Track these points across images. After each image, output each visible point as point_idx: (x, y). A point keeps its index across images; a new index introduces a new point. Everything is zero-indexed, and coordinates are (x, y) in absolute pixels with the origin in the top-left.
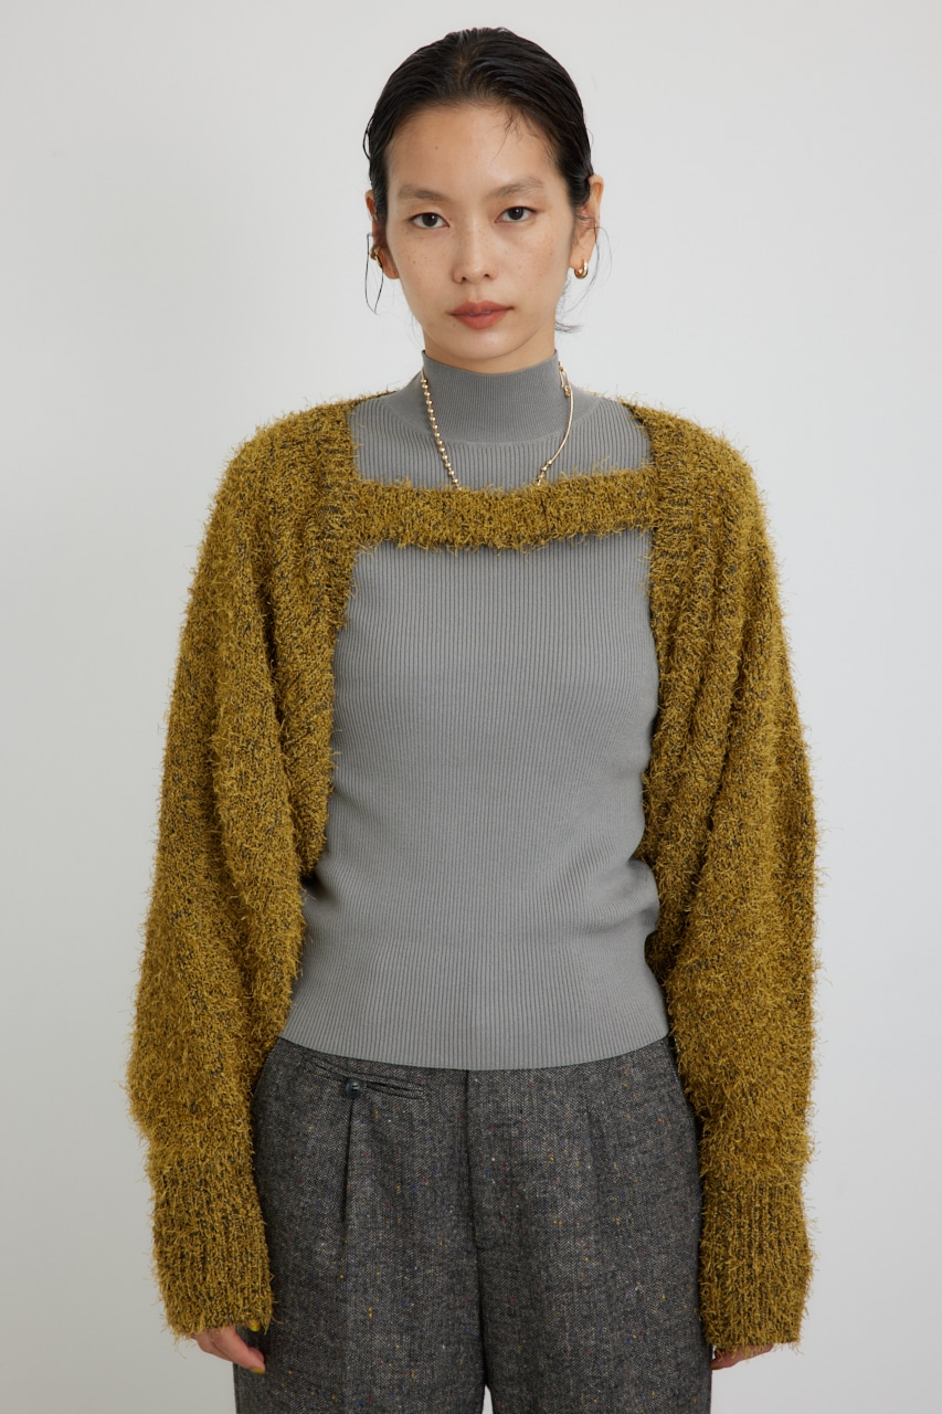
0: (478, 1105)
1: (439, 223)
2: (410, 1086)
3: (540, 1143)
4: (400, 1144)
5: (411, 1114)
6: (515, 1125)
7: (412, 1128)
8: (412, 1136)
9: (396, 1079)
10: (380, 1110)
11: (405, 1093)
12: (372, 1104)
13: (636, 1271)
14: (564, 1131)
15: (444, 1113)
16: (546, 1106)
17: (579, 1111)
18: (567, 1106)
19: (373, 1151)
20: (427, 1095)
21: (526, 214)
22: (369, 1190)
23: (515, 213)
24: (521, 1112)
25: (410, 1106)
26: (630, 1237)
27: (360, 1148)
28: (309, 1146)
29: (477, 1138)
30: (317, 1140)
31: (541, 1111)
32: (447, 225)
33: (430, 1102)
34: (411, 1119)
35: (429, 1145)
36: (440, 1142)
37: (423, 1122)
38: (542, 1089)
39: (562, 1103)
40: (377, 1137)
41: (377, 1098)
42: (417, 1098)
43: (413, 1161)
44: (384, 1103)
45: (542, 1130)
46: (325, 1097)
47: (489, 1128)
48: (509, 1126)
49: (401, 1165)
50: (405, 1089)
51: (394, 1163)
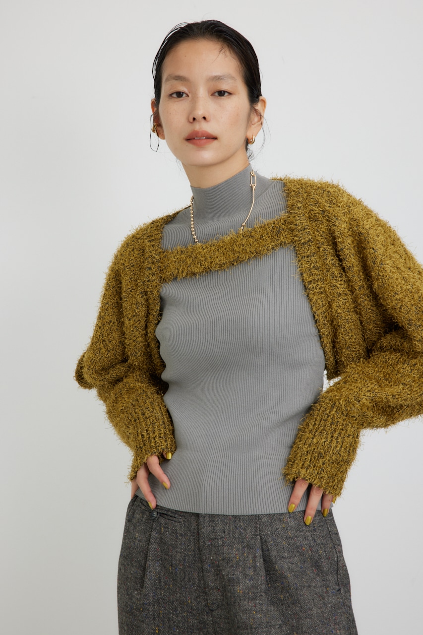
0: (204, 528)
1: (184, 95)
2: (176, 516)
3: (232, 549)
4: (172, 545)
5: (176, 530)
6: (221, 538)
7: (177, 537)
8: (176, 541)
9: (171, 512)
10: (164, 527)
11: (174, 519)
12: (161, 524)
13: (293, 626)
14: (245, 544)
15: (190, 531)
16: (237, 531)
17: (255, 535)
18: (248, 531)
19: (161, 549)
20: (184, 521)
21: (226, 94)
22: (158, 569)
23: (221, 93)
24: (224, 532)
25: (176, 526)
26: (289, 606)
27: (154, 546)
28: (136, 543)
29: (204, 546)
30: (139, 541)
31: (234, 533)
32: (188, 96)
33: (185, 525)
34: (177, 533)
35: (183, 547)
36: (188, 546)
37: (181, 535)
38: (236, 521)
39: (245, 530)
40: (161, 541)
41: (163, 521)
42: (179, 522)
43: (176, 555)
44: (166, 524)
45: (233, 543)
46: (144, 520)
47: (209, 541)
48: (218, 539)
49: (171, 556)
50: (175, 518)
51: (168, 555)
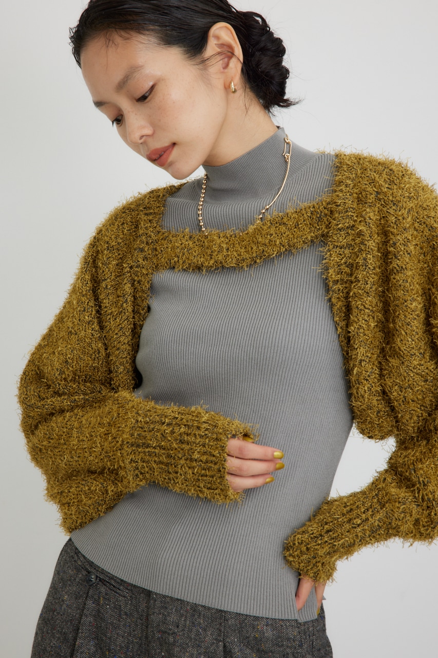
0: (153, 613)
2: (121, 588)
3: (184, 653)
4: (112, 624)
5: (120, 606)
6: (172, 634)
7: (120, 615)
8: (119, 620)
9: (115, 581)
10: (104, 598)
11: (118, 591)
12: (100, 593)
14: (203, 650)
15: (138, 612)
16: (194, 629)
17: (216, 639)
18: (209, 633)
19: (97, 624)
20: (131, 597)
22: (93, 649)
24: (178, 627)
25: (120, 601)
27: (88, 620)
28: (63, 608)
29: (153, 637)
30: (67, 606)
31: (190, 631)
33: (131, 601)
34: (120, 610)
35: (127, 630)
36: (134, 631)
37: (126, 614)
38: (194, 616)
39: (205, 630)
40: (98, 615)
41: (103, 589)
42: (124, 597)
43: (117, 638)
44: (106, 594)
45: (187, 644)
46: (77, 580)
47: (159, 632)
48: (169, 634)
49: (110, 638)
50: (119, 590)
51: (106, 636)
